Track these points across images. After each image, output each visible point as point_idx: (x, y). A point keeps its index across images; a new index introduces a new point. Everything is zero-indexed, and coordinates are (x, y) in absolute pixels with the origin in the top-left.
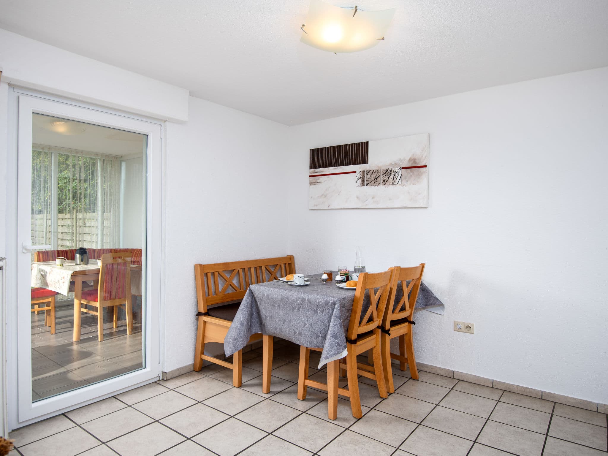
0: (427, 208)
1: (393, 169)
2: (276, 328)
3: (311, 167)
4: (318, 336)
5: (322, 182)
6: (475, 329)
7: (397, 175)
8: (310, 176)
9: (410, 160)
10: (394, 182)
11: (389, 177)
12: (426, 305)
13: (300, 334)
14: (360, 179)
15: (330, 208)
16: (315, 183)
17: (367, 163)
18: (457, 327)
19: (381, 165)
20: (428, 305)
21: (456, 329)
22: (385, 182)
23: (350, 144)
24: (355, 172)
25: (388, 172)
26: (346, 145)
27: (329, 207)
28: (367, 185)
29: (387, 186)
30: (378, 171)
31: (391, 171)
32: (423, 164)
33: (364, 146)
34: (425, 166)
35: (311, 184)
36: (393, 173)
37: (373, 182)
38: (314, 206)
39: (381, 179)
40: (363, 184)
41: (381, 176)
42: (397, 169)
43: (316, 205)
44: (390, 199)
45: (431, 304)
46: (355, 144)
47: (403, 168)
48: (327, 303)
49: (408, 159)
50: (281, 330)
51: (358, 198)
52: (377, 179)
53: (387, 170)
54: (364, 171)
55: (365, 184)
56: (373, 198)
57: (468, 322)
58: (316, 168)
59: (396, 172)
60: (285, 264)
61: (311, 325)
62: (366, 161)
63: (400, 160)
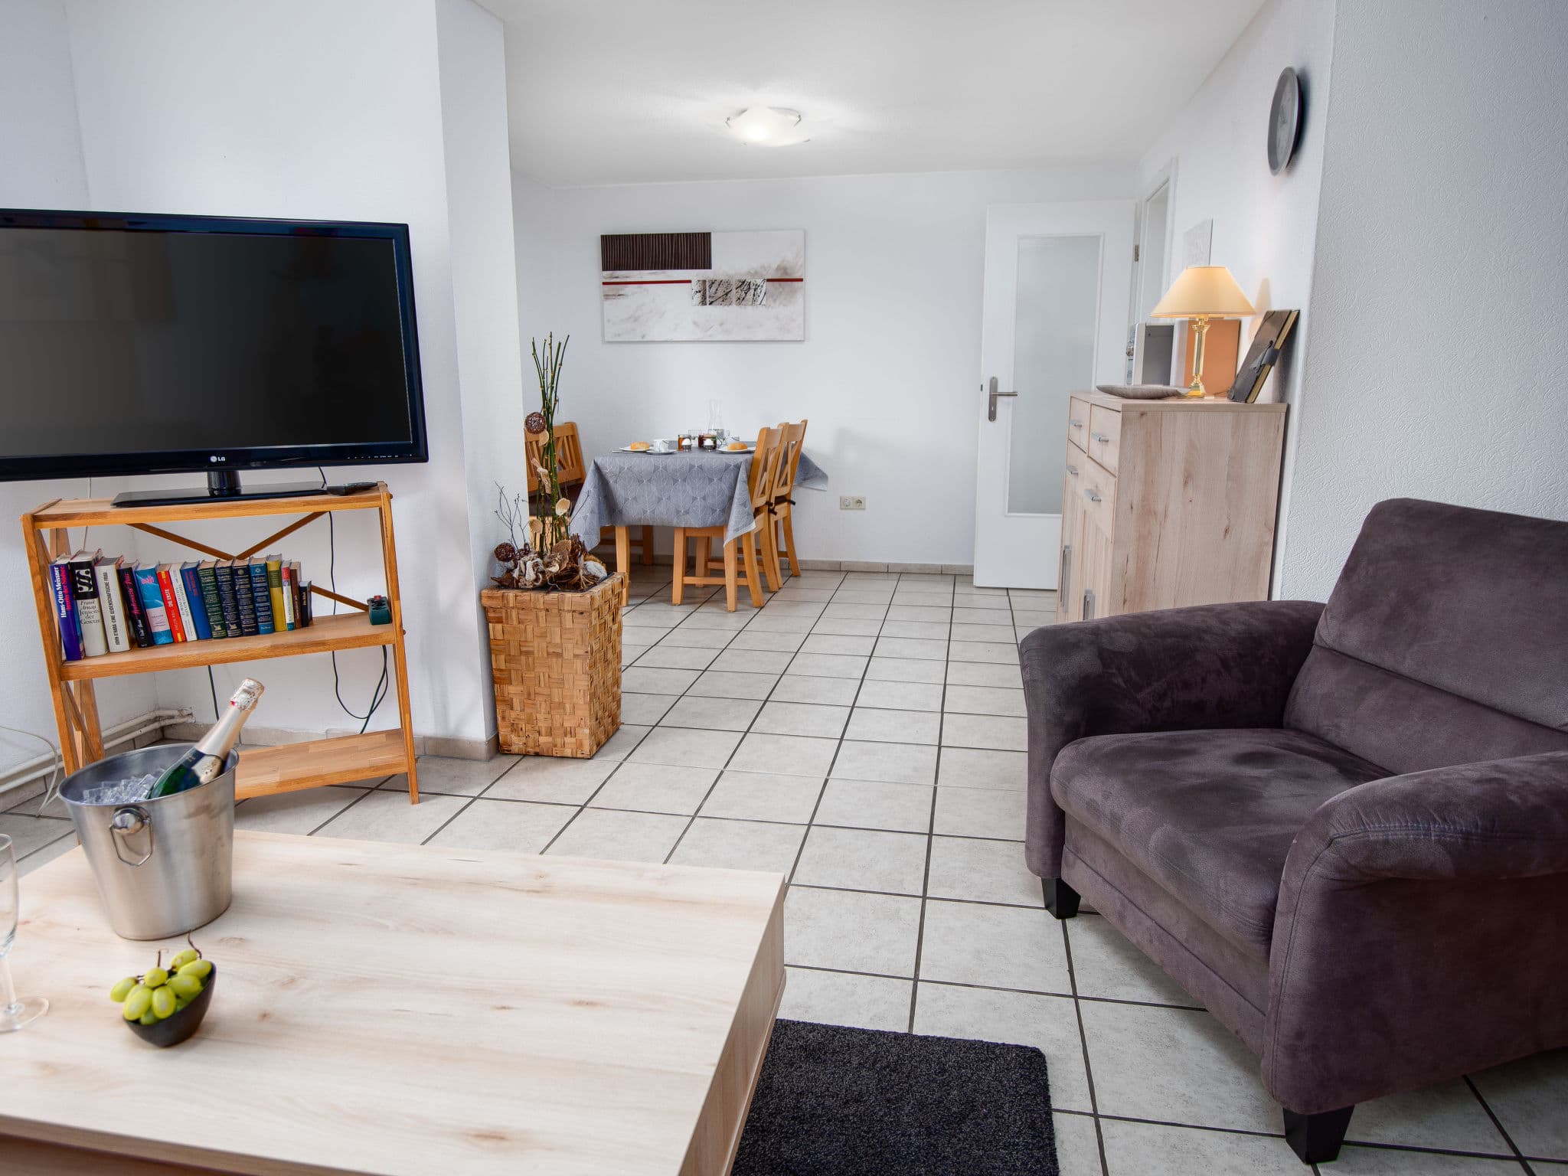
0: (803, 341)
1: (753, 281)
2: (645, 512)
3: (605, 268)
4: (714, 511)
5: (627, 296)
6: (867, 503)
7: (759, 290)
8: (604, 283)
9: (778, 268)
10: (754, 301)
11: (746, 293)
12: (805, 479)
13: (687, 512)
14: (698, 294)
15: (645, 340)
16: (614, 295)
17: (710, 268)
18: (845, 505)
19: (732, 272)
20: (808, 479)
21: (843, 507)
22: (740, 300)
23: (678, 234)
24: (690, 282)
25: (744, 286)
26: (672, 235)
27: (643, 337)
28: (711, 304)
29: (743, 307)
30: (728, 283)
31: (750, 283)
32: (797, 276)
33: (705, 238)
34: (801, 280)
35: (607, 296)
36: (754, 287)
37: (721, 299)
38: (616, 335)
39: (734, 295)
40: (703, 302)
41: (734, 291)
42: (759, 281)
43: (619, 335)
44: (749, 328)
45: (812, 477)
46: (687, 235)
47: (769, 280)
48: (727, 467)
49: (775, 266)
50: (654, 513)
51: (695, 323)
52: (727, 294)
53: (744, 282)
54: (704, 281)
55: (708, 303)
56: (721, 325)
57: (858, 495)
58: (614, 270)
59: (757, 287)
60: (567, 437)
61: (704, 498)
62: (707, 265)
63: (763, 267)
